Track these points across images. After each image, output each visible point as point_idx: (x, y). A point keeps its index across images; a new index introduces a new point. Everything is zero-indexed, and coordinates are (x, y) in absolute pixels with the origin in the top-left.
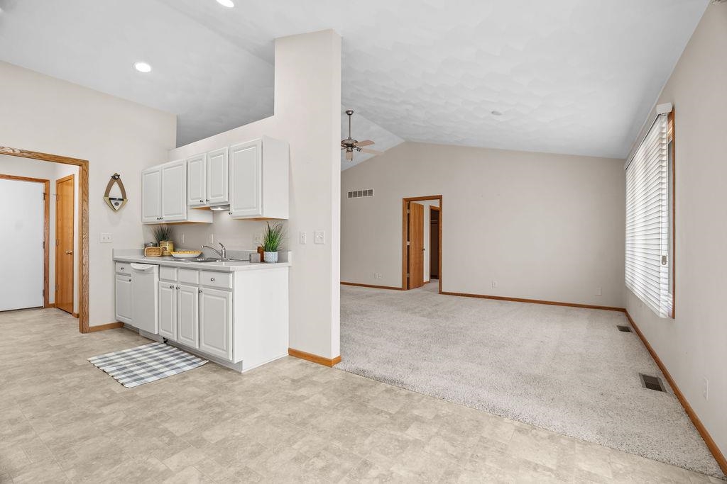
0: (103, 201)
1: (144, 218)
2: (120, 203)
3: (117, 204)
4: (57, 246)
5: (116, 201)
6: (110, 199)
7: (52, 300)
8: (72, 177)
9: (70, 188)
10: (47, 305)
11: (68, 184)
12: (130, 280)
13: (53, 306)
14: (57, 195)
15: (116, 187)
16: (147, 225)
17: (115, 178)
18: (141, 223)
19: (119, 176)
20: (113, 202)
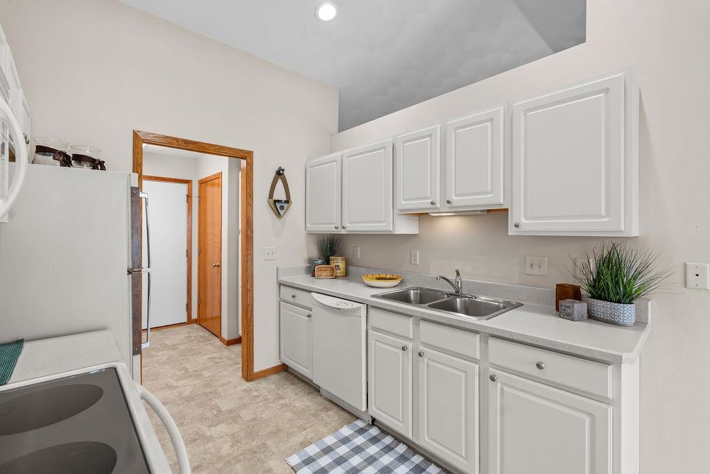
0: (267, 204)
1: (308, 225)
2: (286, 206)
3: (282, 208)
4: (199, 254)
5: (281, 204)
6: (275, 201)
7: (194, 316)
8: (218, 176)
9: (216, 189)
10: (190, 321)
11: (213, 185)
12: (309, 316)
13: (196, 321)
14: (199, 197)
15: (280, 184)
16: (310, 234)
17: (280, 173)
18: (304, 232)
19: (283, 170)
20: (278, 205)
